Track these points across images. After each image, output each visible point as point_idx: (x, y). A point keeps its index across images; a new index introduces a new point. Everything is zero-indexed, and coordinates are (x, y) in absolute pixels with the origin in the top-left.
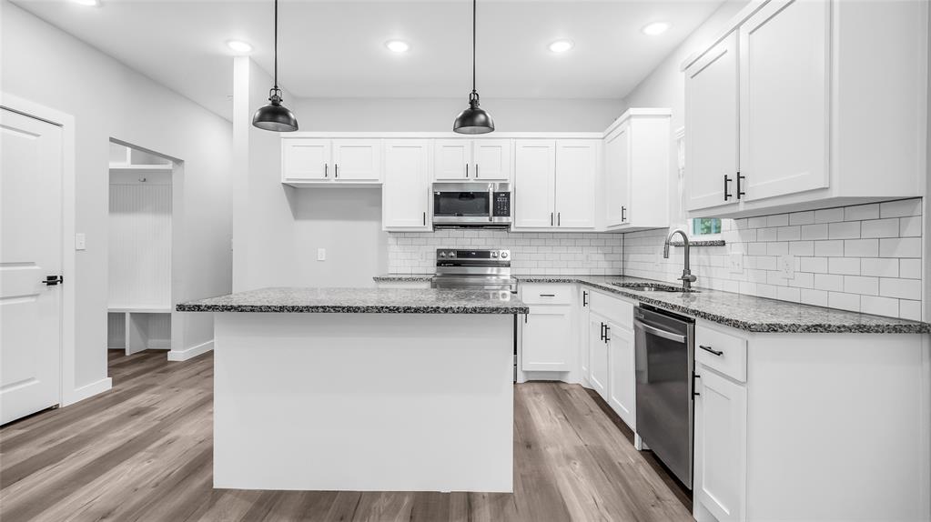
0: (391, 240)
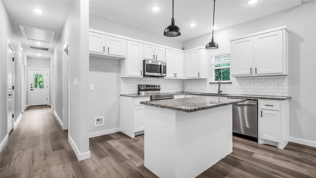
0: (122, 81)
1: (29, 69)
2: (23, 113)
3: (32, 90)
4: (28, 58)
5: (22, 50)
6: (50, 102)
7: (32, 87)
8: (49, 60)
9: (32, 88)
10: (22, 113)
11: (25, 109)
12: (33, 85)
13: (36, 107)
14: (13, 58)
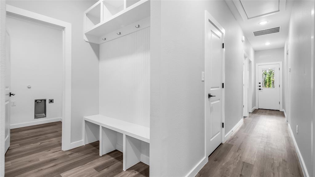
1: (257, 65)
2: (246, 118)
3: (260, 89)
4: (256, 52)
5: (244, 39)
6: (284, 107)
7: (260, 86)
8: (283, 48)
9: (260, 88)
10: (244, 117)
11: (251, 112)
12: (261, 83)
13: (265, 111)
14: (223, 44)
